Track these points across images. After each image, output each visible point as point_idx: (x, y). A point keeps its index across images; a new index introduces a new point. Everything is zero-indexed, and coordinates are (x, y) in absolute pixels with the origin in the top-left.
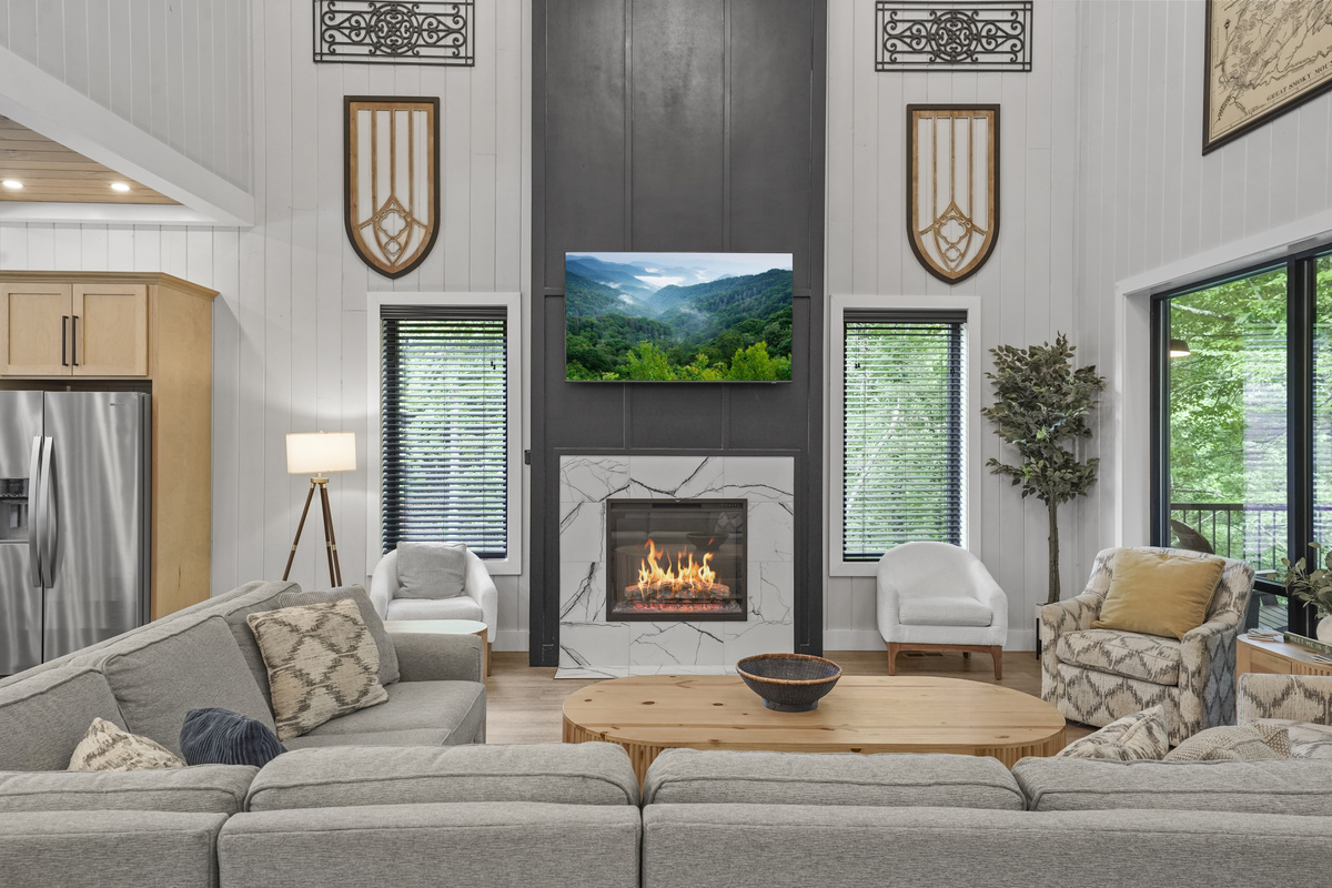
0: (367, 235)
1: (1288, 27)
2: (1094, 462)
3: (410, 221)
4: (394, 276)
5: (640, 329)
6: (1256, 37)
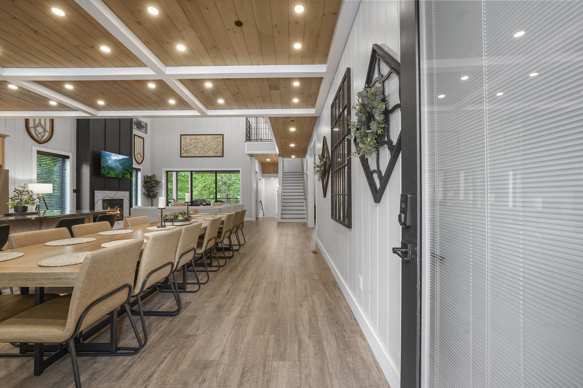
1: (193, 149)
2: (157, 193)
3: (45, 130)
4: (40, 143)
5: (111, 169)
6: (189, 148)
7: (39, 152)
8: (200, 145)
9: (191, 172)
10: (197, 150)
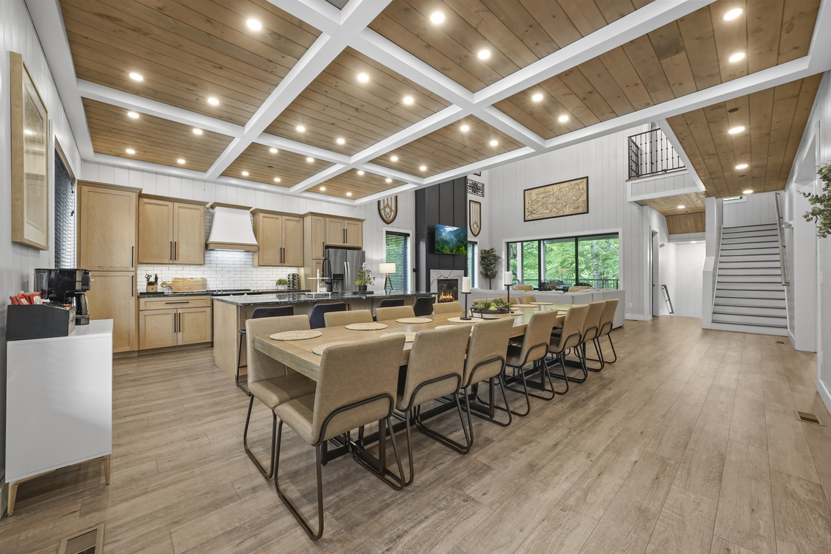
0: (382, 212)
1: (541, 207)
2: (496, 272)
3: (391, 210)
4: (388, 224)
5: (445, 242)
6: (535, 207)
7: (388, 233)
8: (552, 200)
9: (539, 241)
10: (547, 208)
